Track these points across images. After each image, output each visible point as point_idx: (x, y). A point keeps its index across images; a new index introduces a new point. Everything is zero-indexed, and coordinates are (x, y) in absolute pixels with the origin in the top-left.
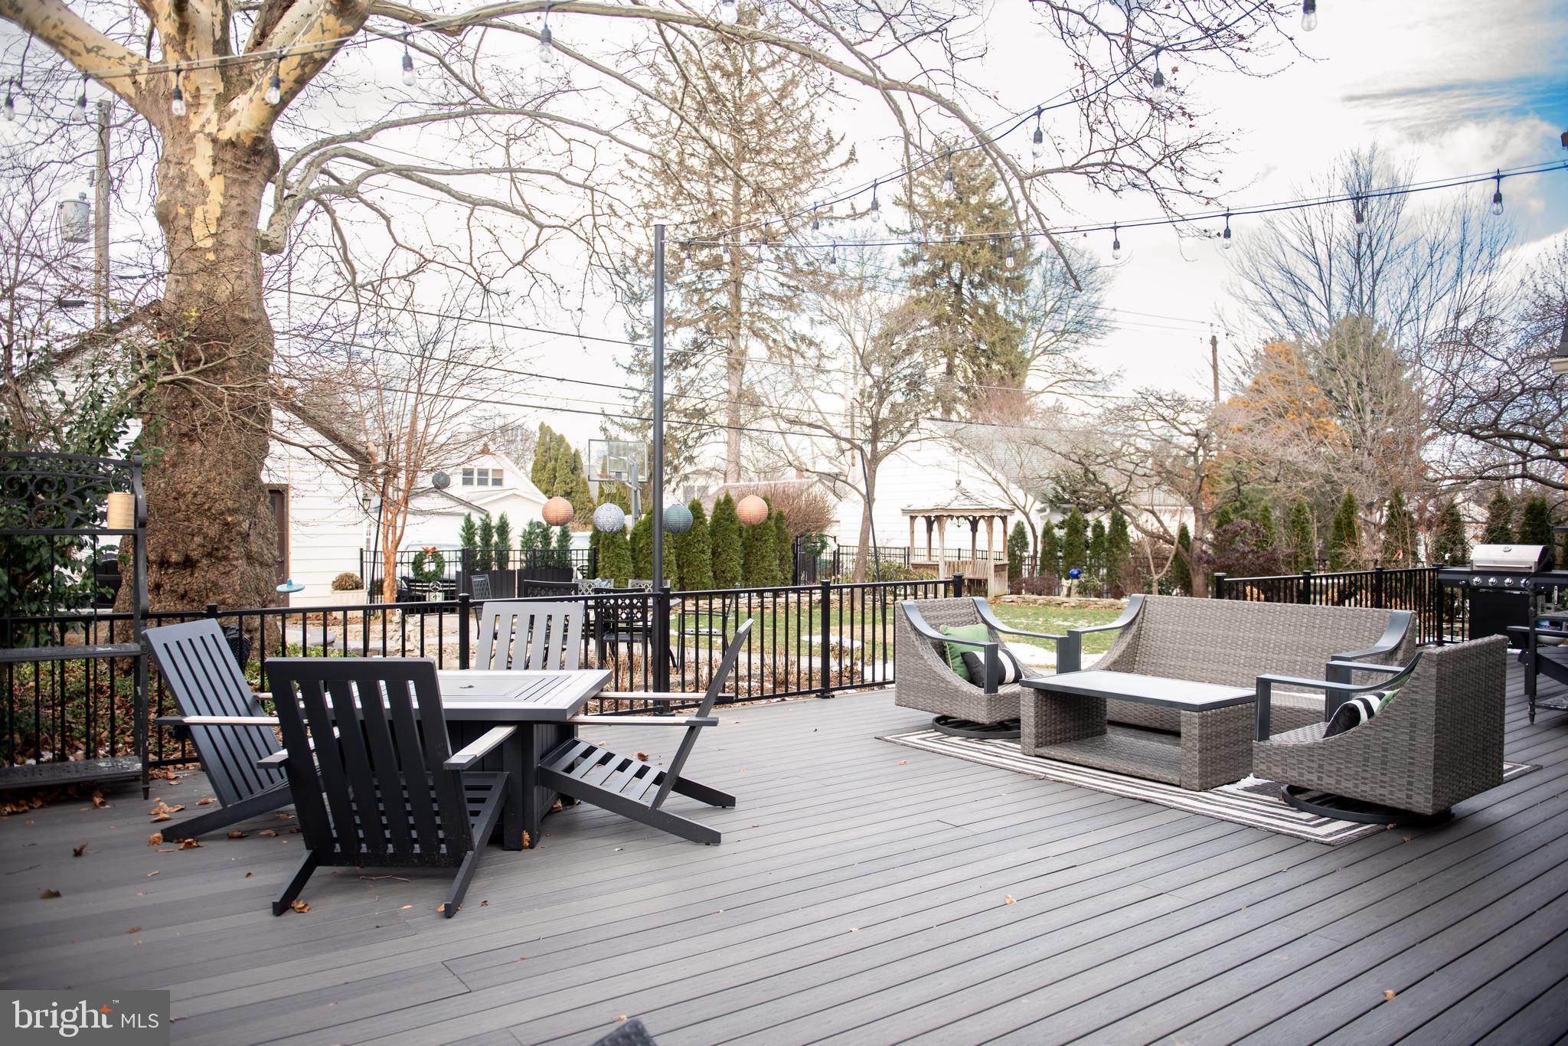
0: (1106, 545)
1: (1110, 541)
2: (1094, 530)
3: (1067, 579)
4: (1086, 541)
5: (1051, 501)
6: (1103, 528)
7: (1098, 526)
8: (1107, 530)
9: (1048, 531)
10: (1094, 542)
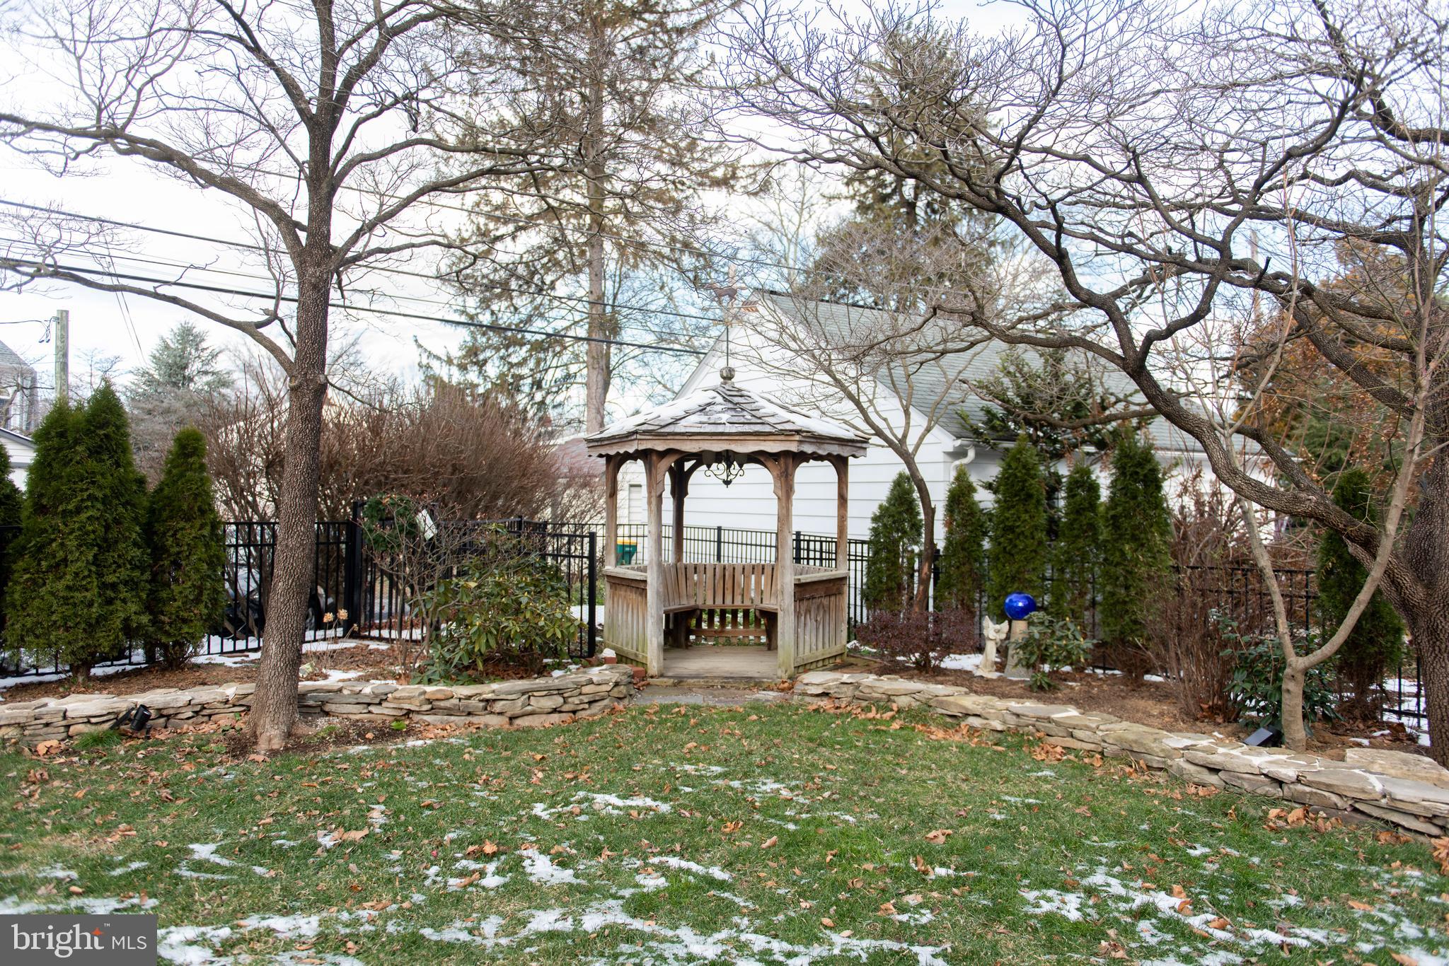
0: (1104, 534)
1: (1114, 522)
2: (1071, 495)
3: (1000, 618)
4: (1053, 521)
5: (976, 432)
6: (1093, 488)
7: (1083, 484)
8: (1105, 494)
9: (960, 496)
10: (1070, 524)
